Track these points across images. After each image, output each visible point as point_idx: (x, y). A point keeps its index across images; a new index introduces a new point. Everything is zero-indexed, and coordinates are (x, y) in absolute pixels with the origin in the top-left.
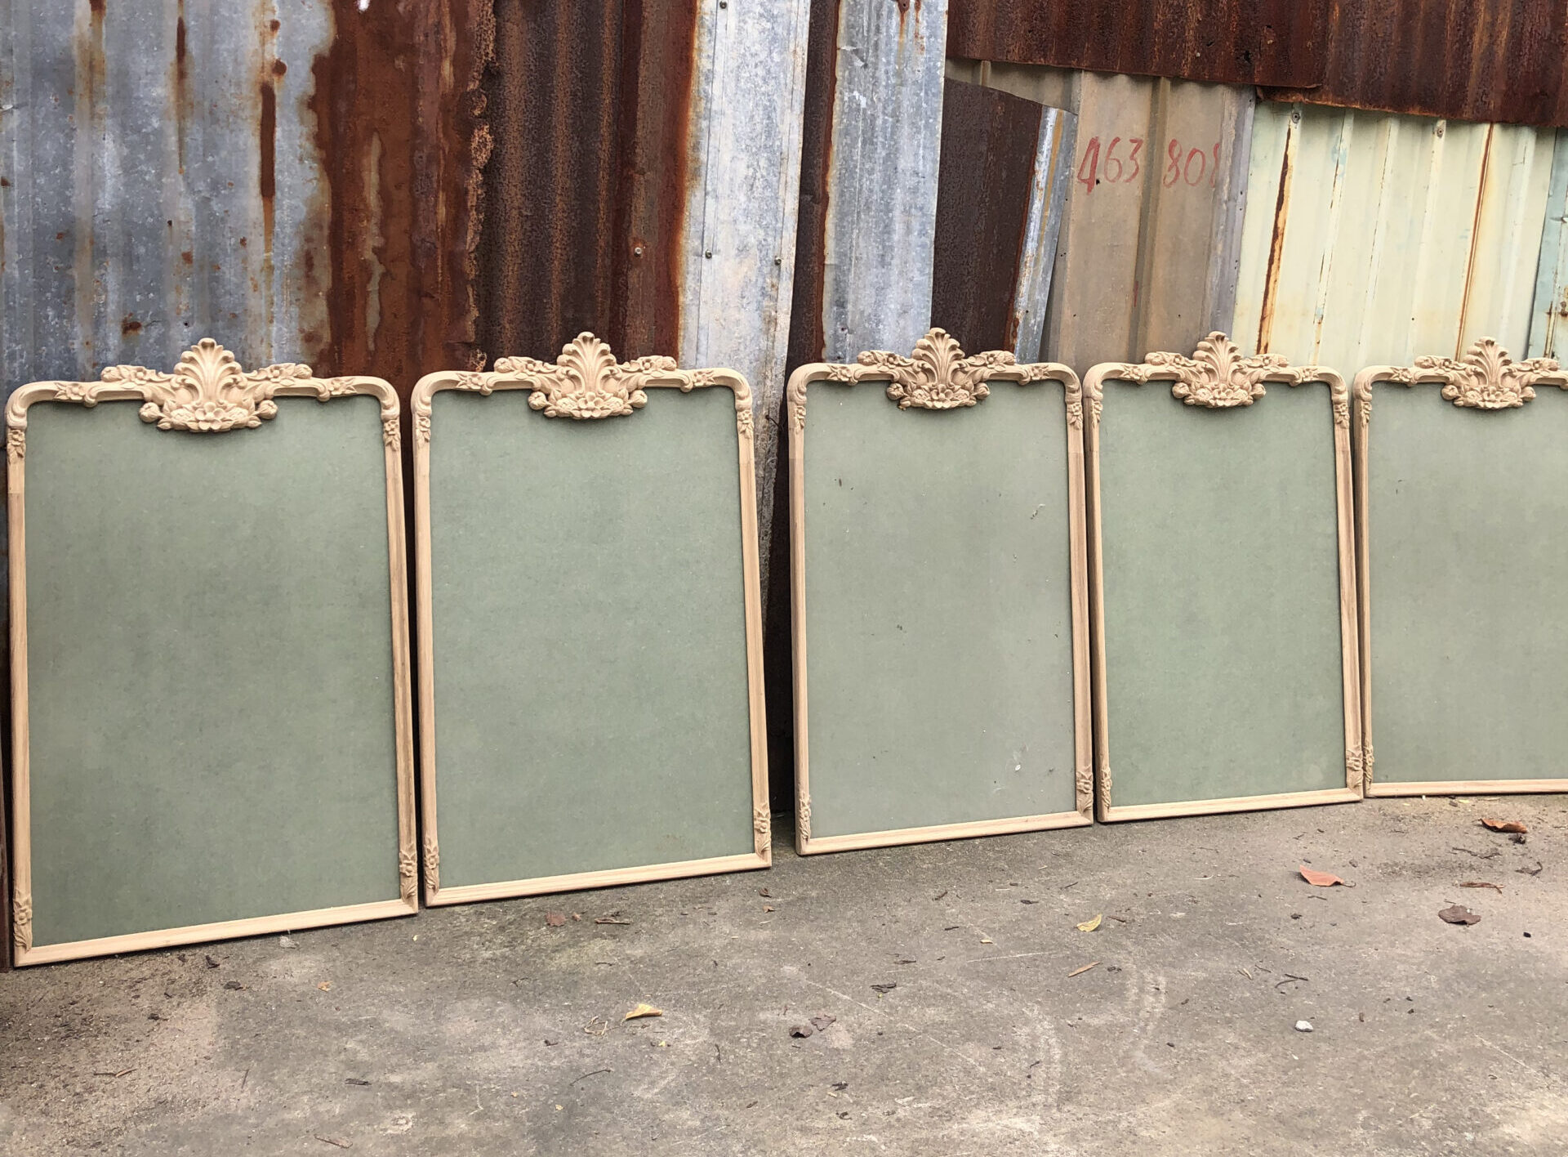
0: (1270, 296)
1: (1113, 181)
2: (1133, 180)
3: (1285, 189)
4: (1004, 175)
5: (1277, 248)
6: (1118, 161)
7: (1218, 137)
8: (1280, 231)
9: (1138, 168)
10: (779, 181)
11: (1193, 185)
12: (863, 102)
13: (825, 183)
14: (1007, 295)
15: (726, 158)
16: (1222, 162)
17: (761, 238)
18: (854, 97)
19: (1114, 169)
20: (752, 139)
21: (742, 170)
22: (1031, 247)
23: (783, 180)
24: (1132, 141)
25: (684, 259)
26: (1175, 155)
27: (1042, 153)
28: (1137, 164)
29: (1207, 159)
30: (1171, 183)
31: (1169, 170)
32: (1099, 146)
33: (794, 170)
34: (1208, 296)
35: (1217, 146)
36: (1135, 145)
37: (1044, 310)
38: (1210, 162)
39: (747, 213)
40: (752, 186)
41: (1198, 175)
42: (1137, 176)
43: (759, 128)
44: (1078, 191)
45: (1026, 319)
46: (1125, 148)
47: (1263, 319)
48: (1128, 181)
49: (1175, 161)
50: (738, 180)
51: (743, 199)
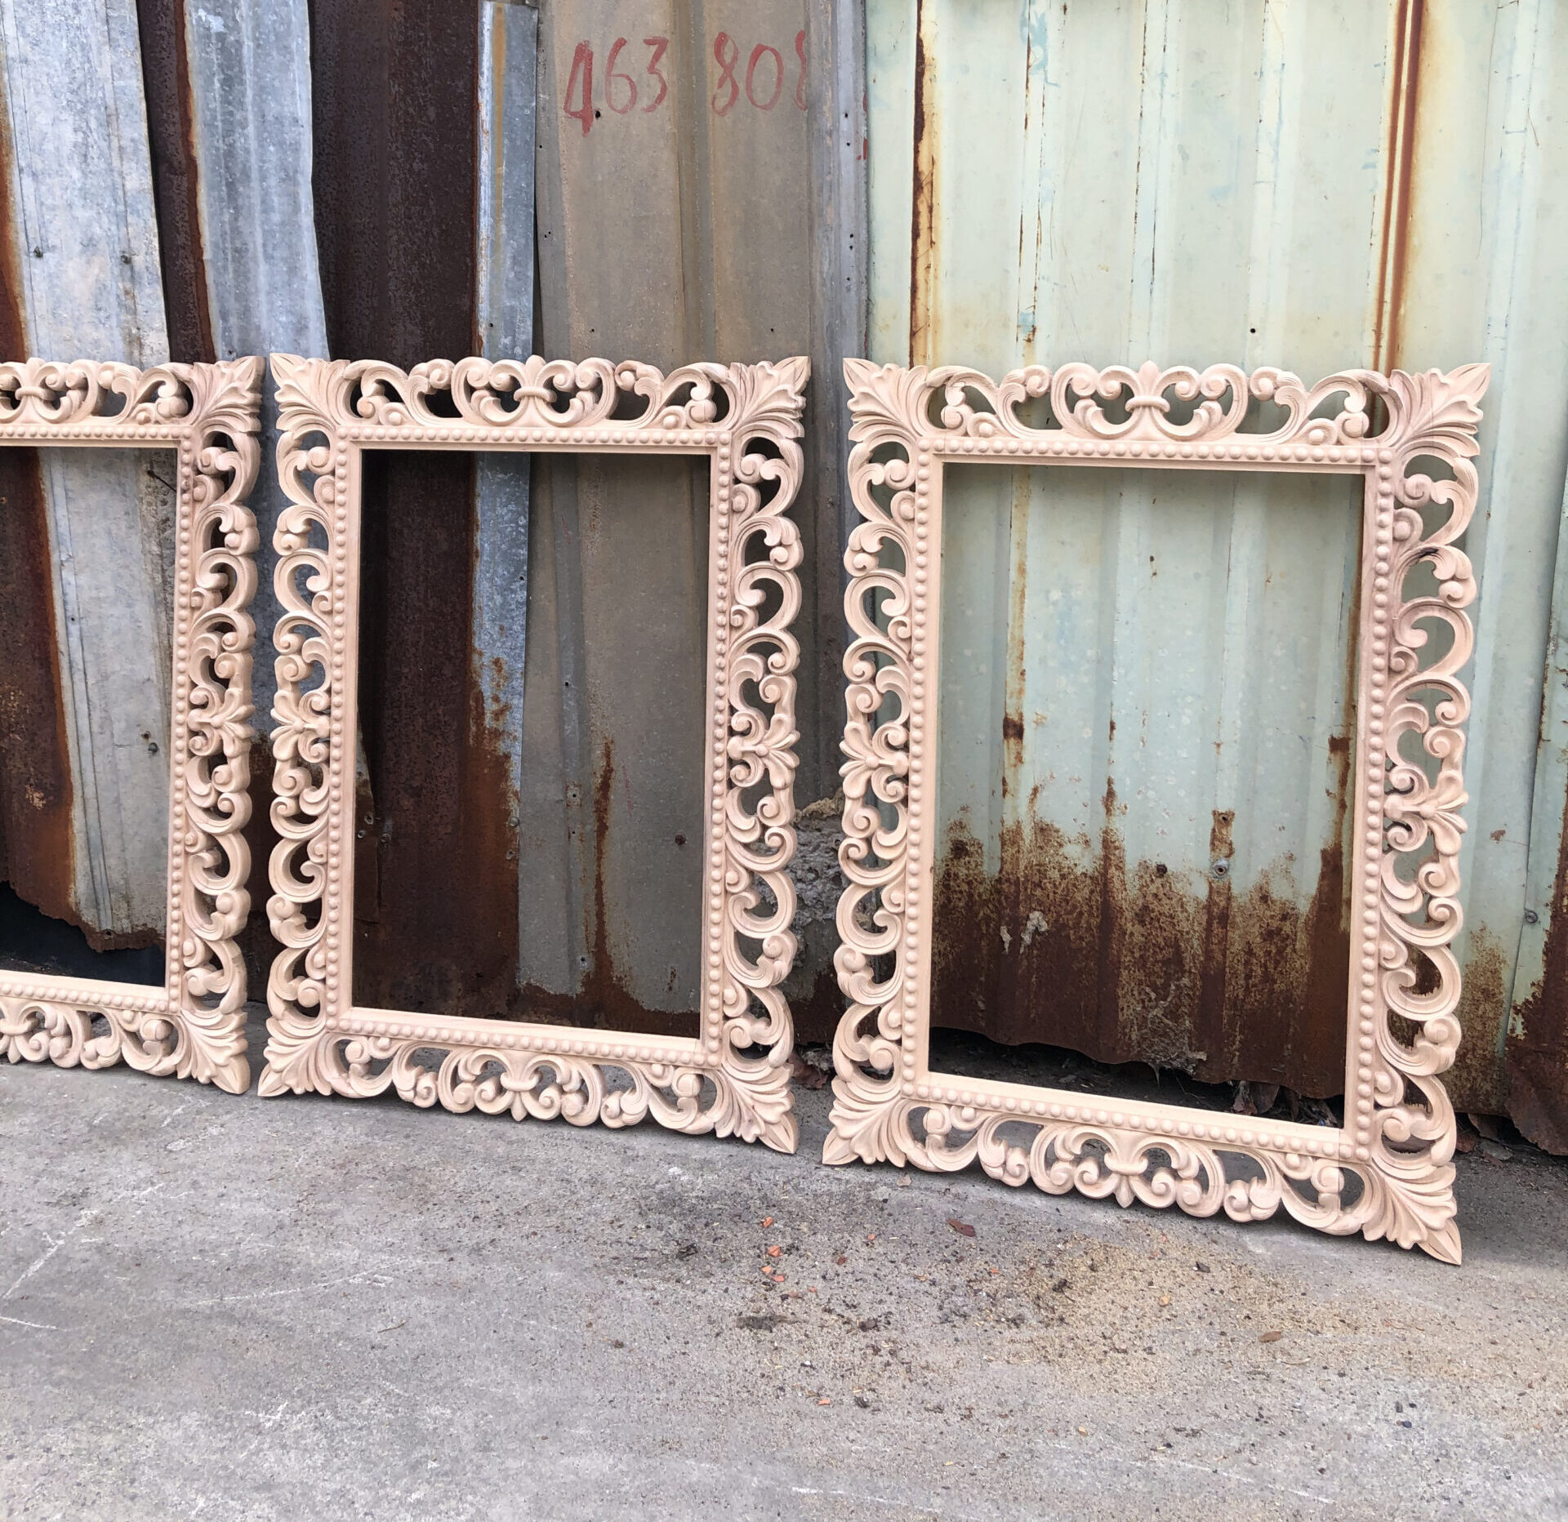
0: (921, 294)
1: (623, 112)
2: (660, 107)
3: (925, 101)
4: (432, 113)
5: (923, 209)
6: (628, 78)
7: (801, 19)
8: (924, 178)
9: (664, 89)
10: (109, 147)
11: (765, 108)
12: (216, 24)
13: (188, 145)
14: (466, 300)
15: (43, 120)
16: (815, 63)
17: (106, 226)
18: (200, 17)
19: (621, 92)
20: (72, 92)
21: (69, 136)
22: (484, 223)
23: (115, 143)
24: (648, 42)
26: (728, 59)
27: (482, 73)
28: (661, 79)
29: (785, 61)
30: (725, 109)
31: (720, 86)
32: (591, 55)
33: (136, 130)
34: (818, 295)
35: (802, 37)
36: (654, 48)
37: (530, 323)
38: (792, 65)
39: (84, 193)
40: (85, 156)
41: (773, 89)
42: (665, 103)
43: (79, 75)
44: (566, 134)
45: (489, 336)
46: (637, 56)
47: (913, 334)
48: (651, 108)
49: (728, 70)
50: (66, 150)
51: (76, 175)
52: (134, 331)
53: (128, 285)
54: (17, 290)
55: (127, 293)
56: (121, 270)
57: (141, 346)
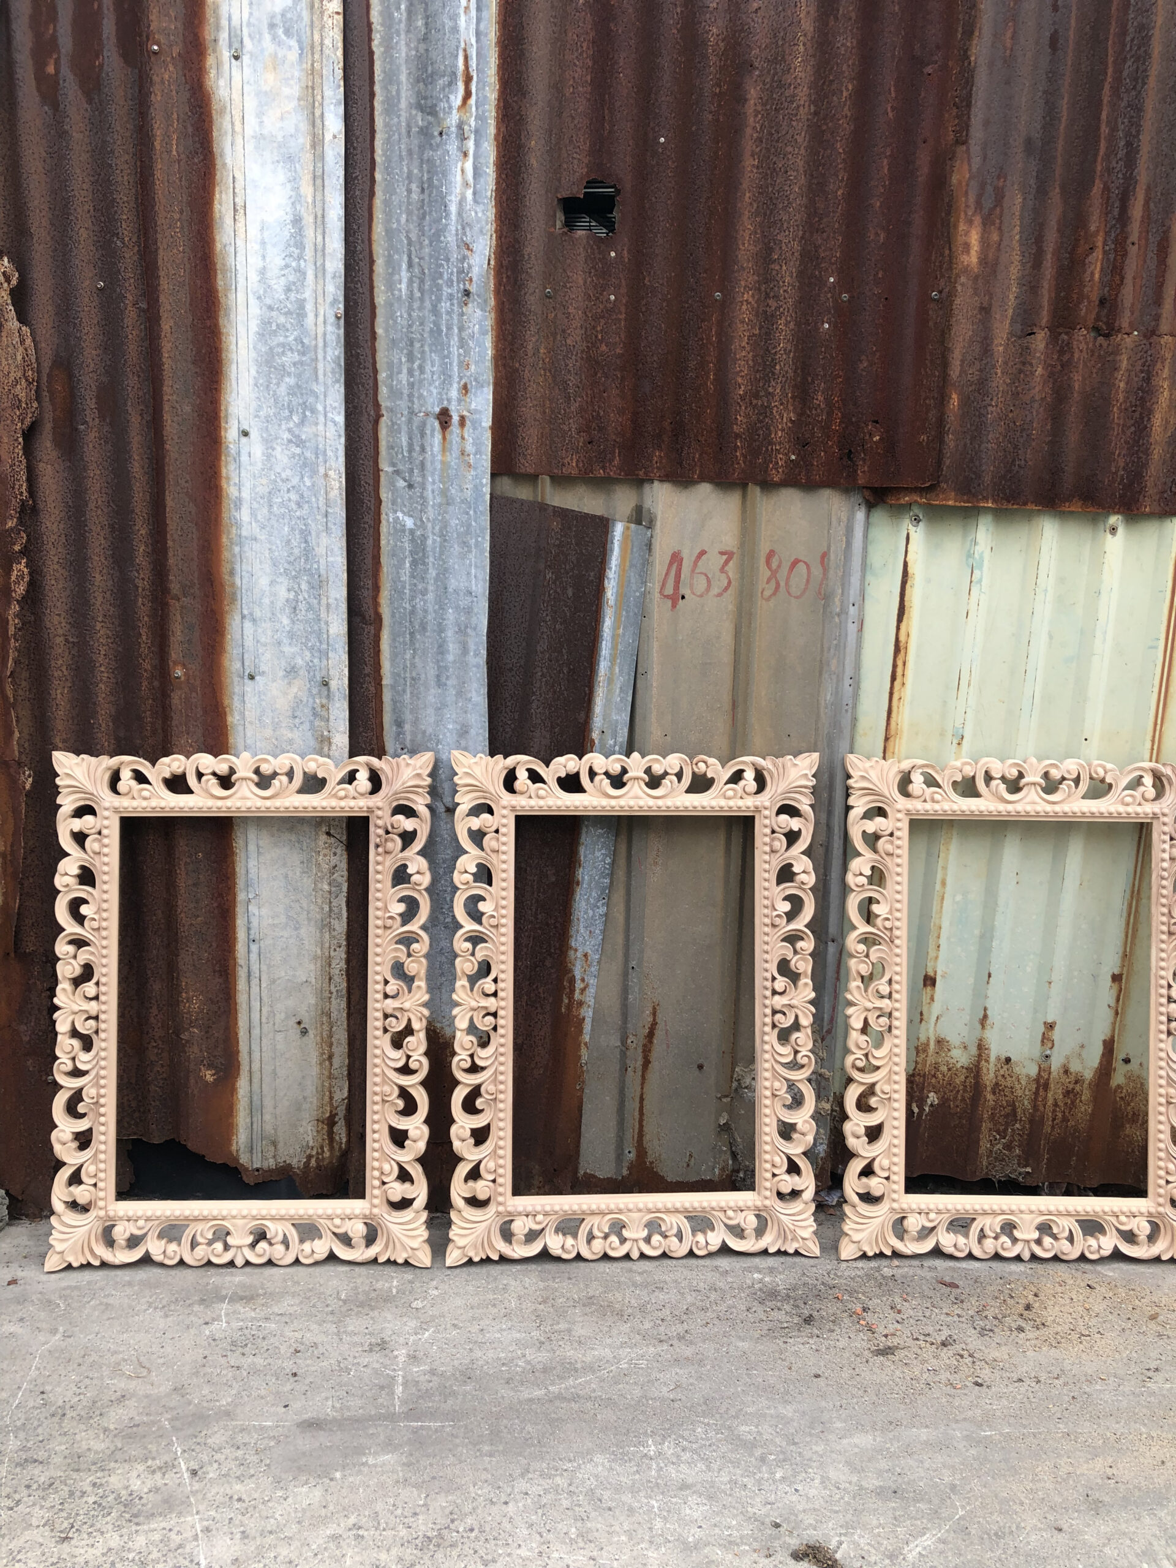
0: (894, 715)
1: (701, 596)
2: (725, 594)
3: (906, 599)
4: (570, 592)
5: (900, 663)
6: (706, 575)
7: (825, 544)
8: (902, 644)
9: (729, 583)
10: (319, 603)
11: (797, 597)
12: (409, 523)
13: (376, 604)
14: (583, 715)
15: (264, 582)
16: (831, 572)
17: (308, 658)
18: (398, 518)
19: (701, 584)
20: (289, 563)
21: (283, 593)
22: (603, 667)
23: (324, 601)
24: (722, 553)
25: (228, 680)
26: (774, 565)
27: (610, 569)
28: (728, 577)
29: (813, 569)
30: (770, 596)
31: (768, 583)
32: (682, 559)
33: (338, 592)
34: (822, 715)
35: (824, 556)
36: (725, 557)
37: (626, 730)
38: (817, 571)
39: (291, 635)
40: (295, 608)
41: (803, 587)
42: (729, 592)
43: (296, 551)
44: (659, 608)
45: (601, 740)
46: (713, 562)
47: (887, 739)
48: (719, 595)
49: (774, 573)
50: (279, 604)
51: (286, 621)
52: (326, 733)
53: (324, 701)
54: (226, 702)
55: (323, 706)
56: (320, 691)
57: (330, 743)
